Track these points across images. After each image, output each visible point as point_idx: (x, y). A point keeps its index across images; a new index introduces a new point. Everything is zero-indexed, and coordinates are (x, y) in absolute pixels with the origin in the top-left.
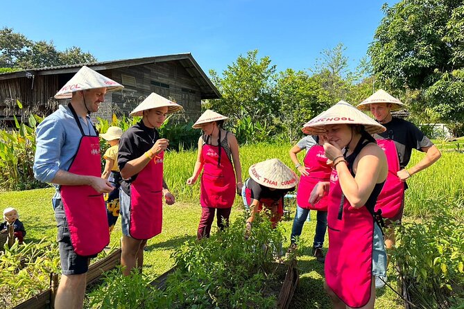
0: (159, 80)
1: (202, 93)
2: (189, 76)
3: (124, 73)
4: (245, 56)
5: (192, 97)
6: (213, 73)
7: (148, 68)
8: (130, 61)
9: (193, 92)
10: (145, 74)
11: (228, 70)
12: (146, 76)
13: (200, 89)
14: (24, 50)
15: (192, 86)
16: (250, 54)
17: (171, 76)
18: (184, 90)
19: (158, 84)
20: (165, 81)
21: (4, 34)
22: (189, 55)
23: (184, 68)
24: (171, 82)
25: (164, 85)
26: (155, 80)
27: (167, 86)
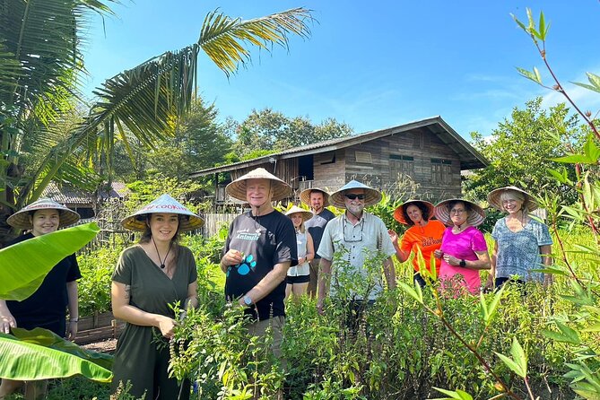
0: (401, 152)
1: (462, 163)
2: (441, 143)
3: (358, 150)
4: (523, 108)
5: (446, 168)
6: (477, 136)
7: (387, 141)
8: (362, 137)
9: (449, 162)
10: (383, 148)
11: (499, 129)
12: (384, 149)
13: (459, 158)
14: (282, 128)
15: (446, 154)
16: (530, 104)
17: (416, 146)
18: (434, 161)
19: (398, 157)
20: (407, 153)
21: (265, 114)
22: (439, 119)
23: (435, 135)
24: (417, 153)
25: (406, 158)
26: (396, 153)
27: (411, 158)
